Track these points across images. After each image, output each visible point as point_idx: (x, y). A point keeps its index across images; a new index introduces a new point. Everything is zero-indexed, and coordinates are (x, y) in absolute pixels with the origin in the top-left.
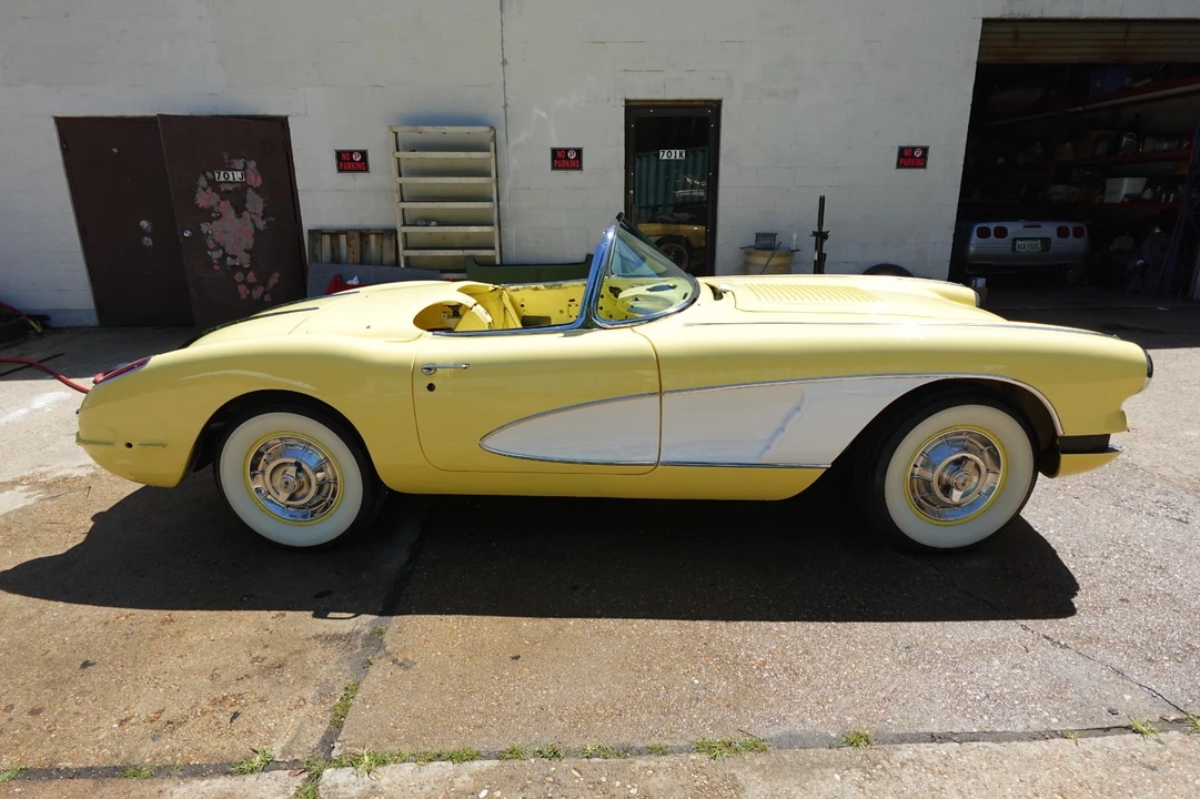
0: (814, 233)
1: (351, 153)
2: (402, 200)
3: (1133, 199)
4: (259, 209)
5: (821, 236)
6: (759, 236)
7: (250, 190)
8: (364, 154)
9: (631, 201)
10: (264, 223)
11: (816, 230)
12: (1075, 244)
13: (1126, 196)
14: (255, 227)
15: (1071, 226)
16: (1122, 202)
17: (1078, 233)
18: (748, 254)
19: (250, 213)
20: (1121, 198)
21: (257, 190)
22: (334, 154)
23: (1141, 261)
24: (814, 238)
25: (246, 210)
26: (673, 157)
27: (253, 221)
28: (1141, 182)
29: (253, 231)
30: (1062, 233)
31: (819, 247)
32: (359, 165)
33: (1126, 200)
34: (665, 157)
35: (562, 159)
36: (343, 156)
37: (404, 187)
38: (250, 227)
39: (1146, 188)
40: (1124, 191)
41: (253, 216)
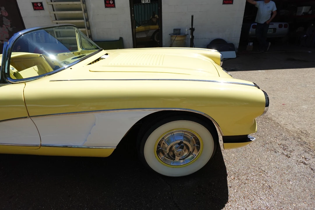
0: (190, 28)
1: (37, 3)
2: (56, 20)
3: (306, 14)
4: (9, 24)
5: (192, 30)
6: (175, 30)
7: (4, 18)
8: (41, 3)
9: (133, 19)
10: (12, 29)
11: (191, 28)
12: (284, 30)
13: (303, 13)
14: (8, 30)
15: (283, 24)
16: (302, 15)
17: (285, 26)
18: (171, 36)
19: (5, 25)
20: (301, 14)
21: (7, 17)
22: (31, 4)
23: (305, 36)
24: (190, 30)
25: (4, 24)
26: (146, 2)
27: (7, 28)
28: (309, 8)
29: (7, 32)
30: (280, 26)
31: (192, 34)
32: (40, 7)
33: (303, 14)
34: (143, 2)
35: (108, 4)
36: (35, 4)
37: (56, 15)
38: (7, 30)
39: (310, 10)
40: (303, 11)
41: (7, 26)
